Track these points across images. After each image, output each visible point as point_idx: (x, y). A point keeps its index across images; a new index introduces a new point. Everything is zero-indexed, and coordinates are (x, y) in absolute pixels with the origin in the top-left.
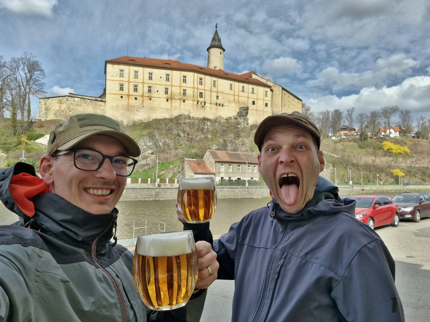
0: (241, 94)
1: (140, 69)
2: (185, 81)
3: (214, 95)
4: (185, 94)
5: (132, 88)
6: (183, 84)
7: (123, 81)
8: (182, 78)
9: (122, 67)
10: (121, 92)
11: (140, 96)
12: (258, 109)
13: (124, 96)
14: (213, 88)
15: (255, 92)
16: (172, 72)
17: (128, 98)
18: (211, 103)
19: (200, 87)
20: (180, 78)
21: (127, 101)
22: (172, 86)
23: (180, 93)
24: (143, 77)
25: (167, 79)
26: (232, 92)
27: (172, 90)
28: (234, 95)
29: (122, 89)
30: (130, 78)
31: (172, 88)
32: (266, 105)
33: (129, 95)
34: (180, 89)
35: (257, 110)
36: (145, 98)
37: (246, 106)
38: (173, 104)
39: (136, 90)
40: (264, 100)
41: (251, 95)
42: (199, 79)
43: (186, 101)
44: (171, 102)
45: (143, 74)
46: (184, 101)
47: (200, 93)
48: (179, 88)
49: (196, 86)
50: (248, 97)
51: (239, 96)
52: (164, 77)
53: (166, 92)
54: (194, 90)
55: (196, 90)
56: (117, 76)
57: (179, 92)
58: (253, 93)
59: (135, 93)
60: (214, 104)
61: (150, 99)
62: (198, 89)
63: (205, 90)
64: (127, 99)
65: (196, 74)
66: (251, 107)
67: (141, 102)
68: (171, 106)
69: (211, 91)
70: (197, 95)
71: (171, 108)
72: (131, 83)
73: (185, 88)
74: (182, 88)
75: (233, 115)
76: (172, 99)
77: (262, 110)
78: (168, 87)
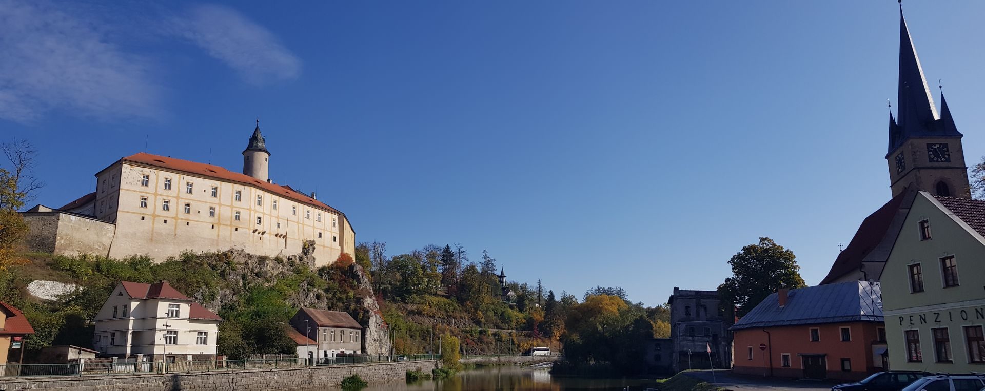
0: (307, 221)
1: (174, 177)
2: (239, 198)
3: (274, 221)
4: (238, 218)
5: (160, 205)
6: (237, 203)
7: (146, 193)
8: (235, 194)
9: (147, 171)
10: (143, 209)
11: (172, 218)
12: (326, 245)
13: (146, 217)
14: (274, 211)
15: (322, 220)
16: (220, 185)
17: (154, 219)
18: (270, 234)
19: (258, 208)
20: (233, 193)
21: (151, 225)
22: (220, 205)
23: (232, 217)
24: (179, 188)
25: (214, 194)
26: (294, 218)
27: (219, 211)
28: (298, 223)
29: (144, 204)
30: (158, 188)
31: (219, 208)
32: (335, 238)
33: (154, 216)
34: (232, 210)
35: (324, 246)
36: (179, 221)
37: (312, 240)
38: (220, 234)
39: (166, 207)
40: (331, 232)
41: (317, 224)
42: (257, 197)
43: (238, 230)
44: (219, 230)
45: (179, 184)
46: (236, 229)
47: (258, 218)
48: (229, 209)
49: (253, 208)
50: (314, 227)
51: (303, 225)
52: (209, 191)
53: (212, 214)
54: (250, 213)
55: (252, 213)
56: (137, 184)
57: (230, 215)
58: (319, 220)
59: (165, 213)
60: (274, 235)
61: (188, 224)
62: (255, 211)
63: (264, 214)
64: (152, 222)
65: (253, 189)
66: (318, 241)
67: (173, 228)
68: (218, 235)
69: (271, 215)
70: (255, 221)
71: (218, 238)
72: (158, 197)
73: (238, 210)
74: (234, 209)
75: (298, 253)
76: (219, 224)
77: (330, 246)
78: (214, 206)
